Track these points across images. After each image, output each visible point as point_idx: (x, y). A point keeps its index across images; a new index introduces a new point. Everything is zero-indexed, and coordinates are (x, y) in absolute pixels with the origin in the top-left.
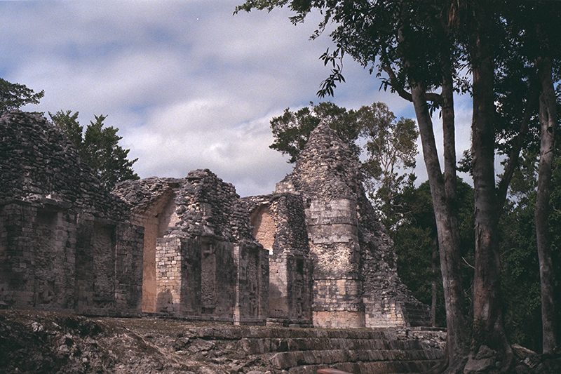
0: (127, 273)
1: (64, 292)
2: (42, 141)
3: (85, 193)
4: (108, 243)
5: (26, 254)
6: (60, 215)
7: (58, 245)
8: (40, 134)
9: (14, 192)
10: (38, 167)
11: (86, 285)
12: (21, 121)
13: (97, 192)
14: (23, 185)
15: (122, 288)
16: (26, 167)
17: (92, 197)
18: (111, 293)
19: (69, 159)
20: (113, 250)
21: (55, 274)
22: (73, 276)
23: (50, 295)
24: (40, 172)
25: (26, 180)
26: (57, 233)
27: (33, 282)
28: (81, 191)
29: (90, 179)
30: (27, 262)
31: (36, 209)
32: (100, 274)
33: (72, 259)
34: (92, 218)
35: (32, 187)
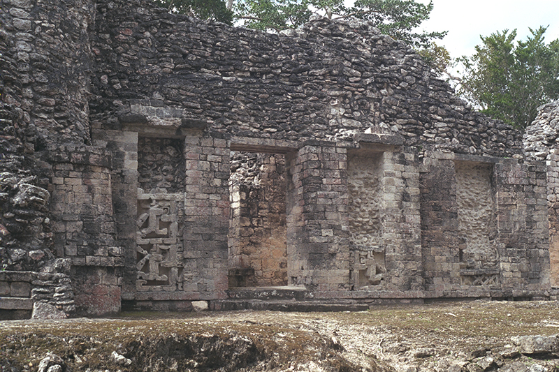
0: (519, 231)
1: (402, 266)
2: (359, 54)
3: (439, 121)
4: (486, 189)
5: (332, 216)
6: (388, 156)
7: (388, 199)
8: (356, 44)
9: (314, 130)
10: (353, 92)
11: (447, 254)
12: (325, 30)
13: (460, 117)
14: (329, 119)
15: (512, 254)
16: (333, 93)
17: (451, 125)
18: (495, 262)
19: (408, 74)
20: (494, 199)
21: (386, 241)
22: (417, 242)
23: (378, 272)
24: (356, 98)
25: (334, 111)
26: (384, 182)
27: (346, 255)
28: (431, 118)
29: (448, 101)
30: (335, 228)
31: (345, 151)
32: (474, 236)
33: (415, 218)
34: (452, 156)
35: (344, 120)
